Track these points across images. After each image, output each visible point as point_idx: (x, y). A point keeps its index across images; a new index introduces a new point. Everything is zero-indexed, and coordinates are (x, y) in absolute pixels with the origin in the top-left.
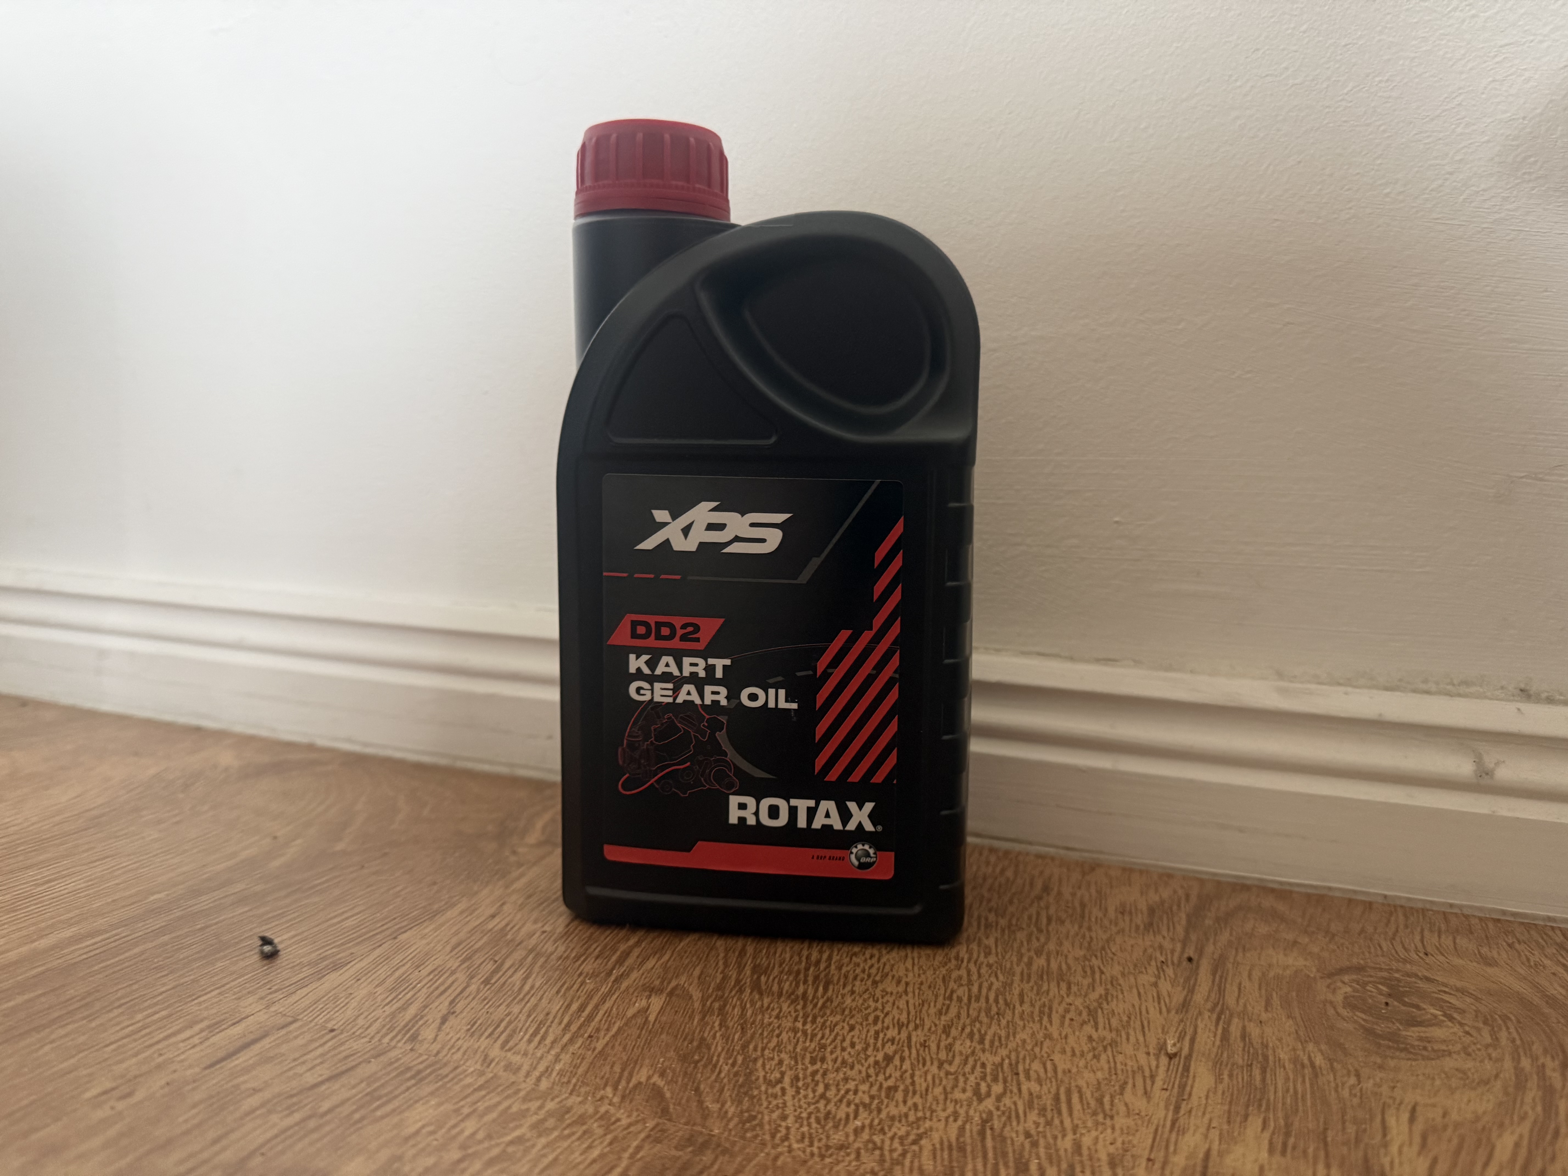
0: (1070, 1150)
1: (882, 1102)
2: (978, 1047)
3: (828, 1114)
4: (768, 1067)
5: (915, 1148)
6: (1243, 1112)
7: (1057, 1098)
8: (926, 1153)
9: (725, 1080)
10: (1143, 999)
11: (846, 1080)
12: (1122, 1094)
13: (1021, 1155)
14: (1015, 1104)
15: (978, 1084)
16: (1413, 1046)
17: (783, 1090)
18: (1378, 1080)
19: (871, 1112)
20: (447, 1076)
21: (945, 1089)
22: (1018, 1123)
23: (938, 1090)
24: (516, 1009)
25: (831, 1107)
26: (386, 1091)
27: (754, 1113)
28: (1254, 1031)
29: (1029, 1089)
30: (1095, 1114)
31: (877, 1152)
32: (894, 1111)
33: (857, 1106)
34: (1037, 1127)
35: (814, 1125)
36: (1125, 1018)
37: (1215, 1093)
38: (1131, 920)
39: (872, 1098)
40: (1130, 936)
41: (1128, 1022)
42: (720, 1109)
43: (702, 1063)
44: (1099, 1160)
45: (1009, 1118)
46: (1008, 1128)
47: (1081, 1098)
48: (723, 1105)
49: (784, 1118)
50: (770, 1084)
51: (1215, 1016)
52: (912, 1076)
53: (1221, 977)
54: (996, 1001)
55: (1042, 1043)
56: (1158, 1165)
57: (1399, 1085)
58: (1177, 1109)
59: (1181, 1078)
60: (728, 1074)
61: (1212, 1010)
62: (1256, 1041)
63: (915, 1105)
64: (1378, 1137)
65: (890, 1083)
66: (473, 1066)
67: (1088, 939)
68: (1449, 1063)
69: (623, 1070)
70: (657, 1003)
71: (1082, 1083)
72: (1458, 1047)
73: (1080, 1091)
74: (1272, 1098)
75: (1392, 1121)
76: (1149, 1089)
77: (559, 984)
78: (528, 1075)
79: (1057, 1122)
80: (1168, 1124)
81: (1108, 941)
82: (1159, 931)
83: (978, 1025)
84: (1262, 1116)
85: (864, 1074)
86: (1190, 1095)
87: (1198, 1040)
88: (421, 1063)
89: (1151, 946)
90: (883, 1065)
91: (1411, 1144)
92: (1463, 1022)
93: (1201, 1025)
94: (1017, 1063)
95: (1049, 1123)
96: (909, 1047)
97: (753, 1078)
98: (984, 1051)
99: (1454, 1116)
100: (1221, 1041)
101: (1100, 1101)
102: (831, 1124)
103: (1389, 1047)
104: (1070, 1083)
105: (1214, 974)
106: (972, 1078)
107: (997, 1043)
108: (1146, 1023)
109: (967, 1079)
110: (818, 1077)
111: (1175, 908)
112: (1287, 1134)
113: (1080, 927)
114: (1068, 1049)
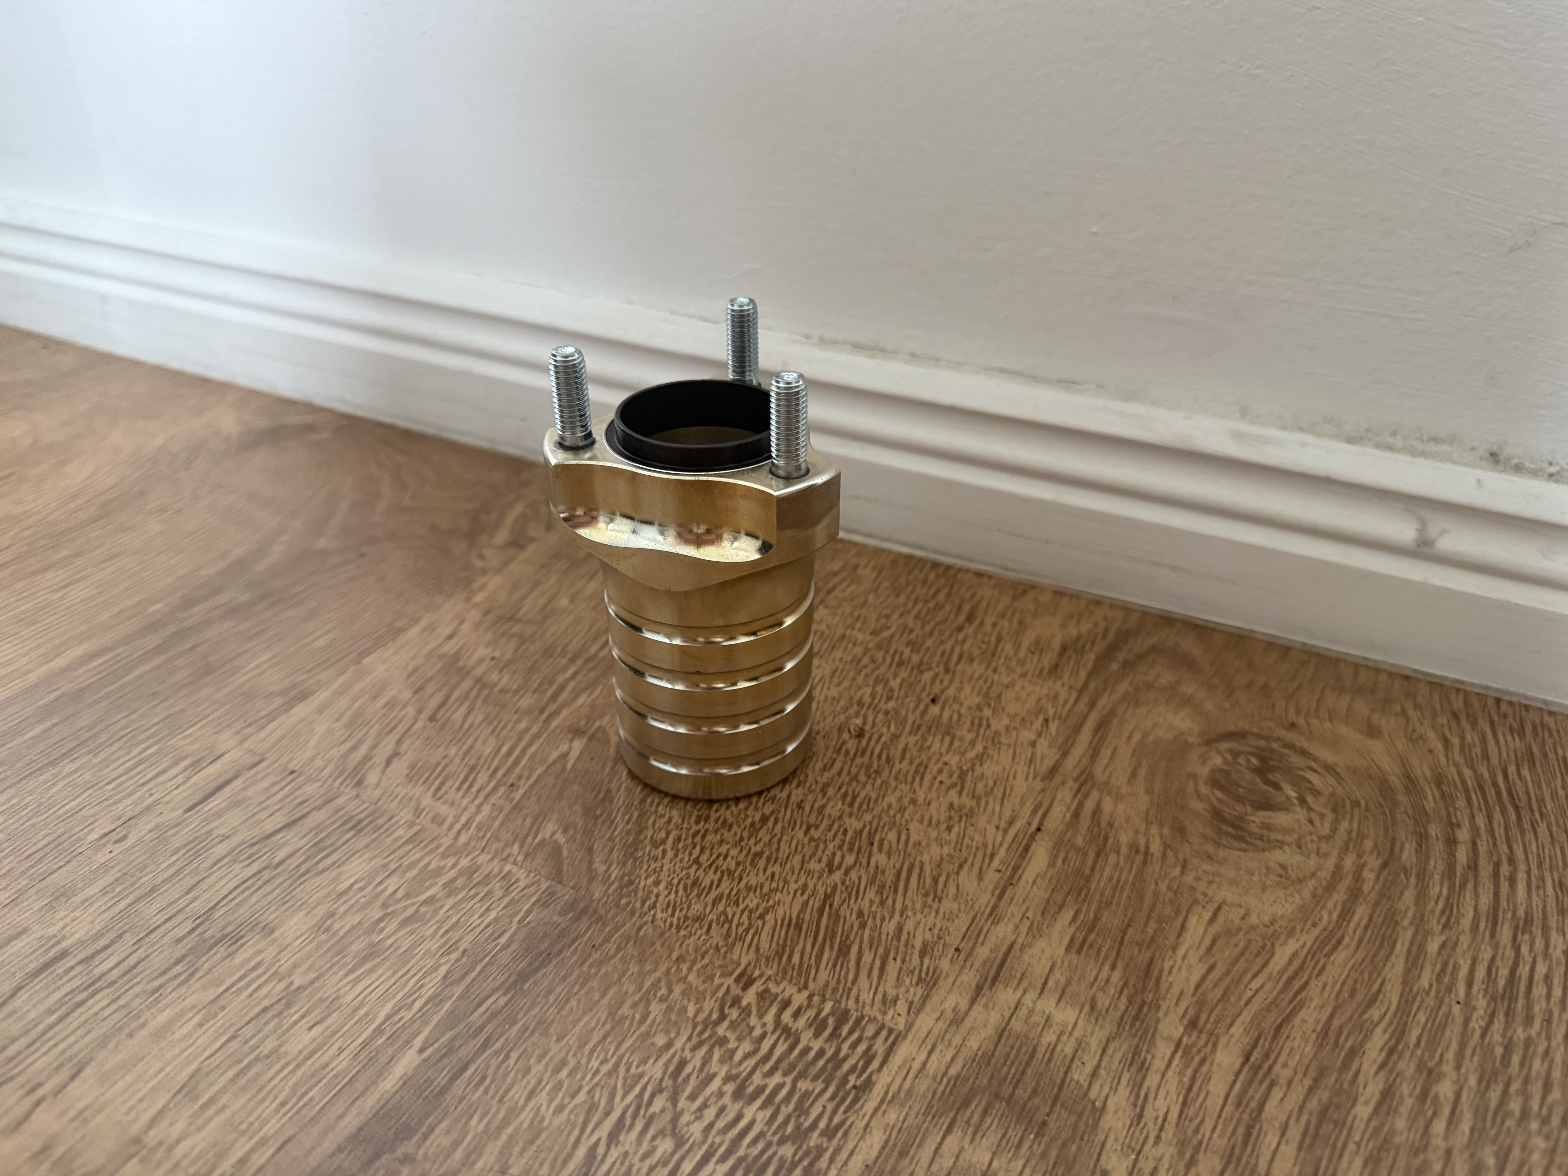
0: (891, 934)
1: (744, 870)
2: (847, 810)
3: (695, 883)
4: (657, 826)
5: (760, 923)
6: (1059, 902)
7: (898, 875)
8: (767, 929)
9: (617, 840)
10: (1016, 760)
11: (721, 842)
12: (958, 873)
13: (848, 937)
14: (860, 879)
15: (834, 854)
16: (1251, 833)
17: (664, 852)
18: (1200, 871)
19: (733, 880)
20: (383, 826)
21: (804, 857)
22: (856, 899)
23: (797, 859)
24: (453, 751)
25: (700, 873)
26: (329, 843)
27: (633, 878)
28: (1108, 805)
29: (877, 862)
30: (926, 895)
31: (726, 926)
32: (753, 882)
33: (723, 873)
34: (871, 906)
35: (681, 893)
36: (991, 784)
37: (1043, 878)
38: (1039, 660)
39: (738, 864)
40: (1030, 682)
41: (992, 788)
42: (606, 872)
43: (603, 818)
44: (913, 946)
45: (850, 895)
46: (845, 906)
47: (920, 876)
48: (609, 868)
49: (657, 883)
50: (655, 845)
51: (1076, 786)
52: (779, 841)
53: (1101, 737)
54: (879, 757)
55: (905, 809)
56: (962, 956)
57: (1217, 879)
58: (1003, 893)
59: (1018, 859)
60: (621, 833)
61: (1075, 780)
62: (1105, 818)
63: (773, 875)
64: (1172, 938)
65: (758, 848)
66: (406, 815)
67: (988, 684)
68: (1277, 856)
69: (533, 824)
70: (578, 745)
71: (926, 858)
72: (1295, 836)
73: (921, 869)
74: (1093, 887)
75: (1193, 920)
76: (984, 869)
77: (495, 723)
78: (450, 828)
79: (890, 901)
80: (988, 910)
81: (1007, 687)
82: (1061, 677)
83: (854, 784)
84: (1076, 908)
85: (738, 837)
86: (1020, 878)
87: (1050, 814)
88: (362, 811)
89: (1047, 695)
90: (758, 826)
91: (1198, 948)
92: (1313, 806)
93: (1059, 796)
94: (877, 830)
95: (882, 903)
96: (786, 808)
97: (642, 837)
98: (850, 815)
99: (1254, 919)
100: (1072, 817)
101: (936, 881)
102: (695, 893)
103: (1228, 834)
104: (915, 859)
105: (1094, 735)
106: (831, 846)
107: (865, 807)
108: (1008, 792)
109: (826, 847)
110: (698, 839)
111: (1088, 646)
112: (1091, 930)
113: (987, 668)
114: (927, 818)
